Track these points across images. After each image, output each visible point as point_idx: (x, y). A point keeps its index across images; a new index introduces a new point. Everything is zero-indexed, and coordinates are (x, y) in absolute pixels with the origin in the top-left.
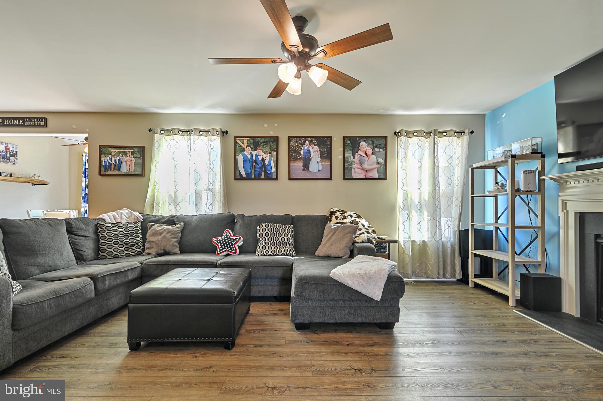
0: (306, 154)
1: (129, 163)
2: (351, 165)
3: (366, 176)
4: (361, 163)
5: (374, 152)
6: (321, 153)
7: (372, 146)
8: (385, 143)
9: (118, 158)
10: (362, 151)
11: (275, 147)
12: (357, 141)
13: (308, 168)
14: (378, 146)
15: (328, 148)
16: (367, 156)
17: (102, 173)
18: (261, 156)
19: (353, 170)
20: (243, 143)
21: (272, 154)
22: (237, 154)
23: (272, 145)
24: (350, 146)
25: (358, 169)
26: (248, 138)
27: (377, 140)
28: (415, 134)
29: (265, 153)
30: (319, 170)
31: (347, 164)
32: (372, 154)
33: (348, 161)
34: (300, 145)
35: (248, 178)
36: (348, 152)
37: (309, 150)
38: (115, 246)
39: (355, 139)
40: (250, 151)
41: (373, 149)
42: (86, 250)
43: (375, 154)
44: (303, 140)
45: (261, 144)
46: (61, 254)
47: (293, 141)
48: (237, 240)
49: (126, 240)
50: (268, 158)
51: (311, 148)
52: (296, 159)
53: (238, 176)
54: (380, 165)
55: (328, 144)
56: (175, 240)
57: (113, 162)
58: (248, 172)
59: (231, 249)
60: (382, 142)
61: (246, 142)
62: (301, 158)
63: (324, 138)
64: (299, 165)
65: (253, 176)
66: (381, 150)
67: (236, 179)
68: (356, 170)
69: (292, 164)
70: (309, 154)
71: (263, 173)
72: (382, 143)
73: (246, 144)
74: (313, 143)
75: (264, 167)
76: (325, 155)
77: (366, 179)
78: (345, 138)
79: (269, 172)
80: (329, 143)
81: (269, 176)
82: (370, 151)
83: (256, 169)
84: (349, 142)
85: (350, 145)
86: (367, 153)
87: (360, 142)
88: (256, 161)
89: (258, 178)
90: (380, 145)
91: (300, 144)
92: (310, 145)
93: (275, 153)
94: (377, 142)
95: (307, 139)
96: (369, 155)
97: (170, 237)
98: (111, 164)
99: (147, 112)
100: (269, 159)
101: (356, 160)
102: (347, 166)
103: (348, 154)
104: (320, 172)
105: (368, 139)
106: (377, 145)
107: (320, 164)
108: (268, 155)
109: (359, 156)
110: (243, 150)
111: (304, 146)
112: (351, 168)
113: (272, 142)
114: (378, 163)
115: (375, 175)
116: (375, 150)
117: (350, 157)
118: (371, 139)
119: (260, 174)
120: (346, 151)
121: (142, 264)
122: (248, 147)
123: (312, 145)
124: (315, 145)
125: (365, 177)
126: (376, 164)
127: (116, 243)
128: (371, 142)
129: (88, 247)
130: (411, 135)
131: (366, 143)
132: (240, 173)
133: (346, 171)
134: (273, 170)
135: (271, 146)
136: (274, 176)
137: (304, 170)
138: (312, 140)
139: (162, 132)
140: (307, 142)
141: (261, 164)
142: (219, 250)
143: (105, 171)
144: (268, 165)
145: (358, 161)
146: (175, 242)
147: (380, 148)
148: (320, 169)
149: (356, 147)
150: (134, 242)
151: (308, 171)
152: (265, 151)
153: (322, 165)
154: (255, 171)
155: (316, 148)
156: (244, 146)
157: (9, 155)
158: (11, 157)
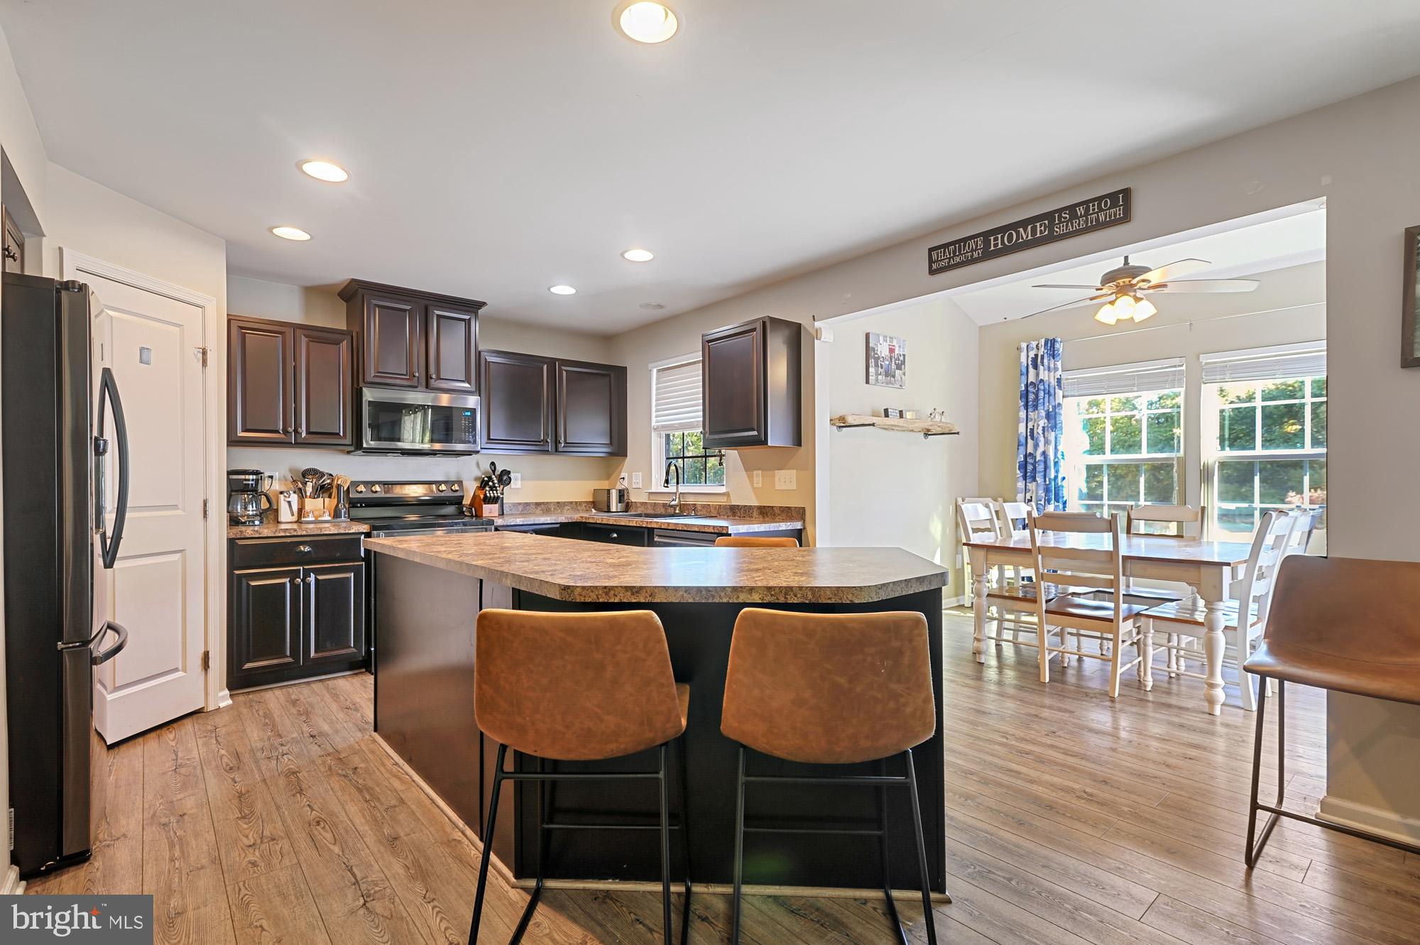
157: (894, 366)
158: (897, 371)
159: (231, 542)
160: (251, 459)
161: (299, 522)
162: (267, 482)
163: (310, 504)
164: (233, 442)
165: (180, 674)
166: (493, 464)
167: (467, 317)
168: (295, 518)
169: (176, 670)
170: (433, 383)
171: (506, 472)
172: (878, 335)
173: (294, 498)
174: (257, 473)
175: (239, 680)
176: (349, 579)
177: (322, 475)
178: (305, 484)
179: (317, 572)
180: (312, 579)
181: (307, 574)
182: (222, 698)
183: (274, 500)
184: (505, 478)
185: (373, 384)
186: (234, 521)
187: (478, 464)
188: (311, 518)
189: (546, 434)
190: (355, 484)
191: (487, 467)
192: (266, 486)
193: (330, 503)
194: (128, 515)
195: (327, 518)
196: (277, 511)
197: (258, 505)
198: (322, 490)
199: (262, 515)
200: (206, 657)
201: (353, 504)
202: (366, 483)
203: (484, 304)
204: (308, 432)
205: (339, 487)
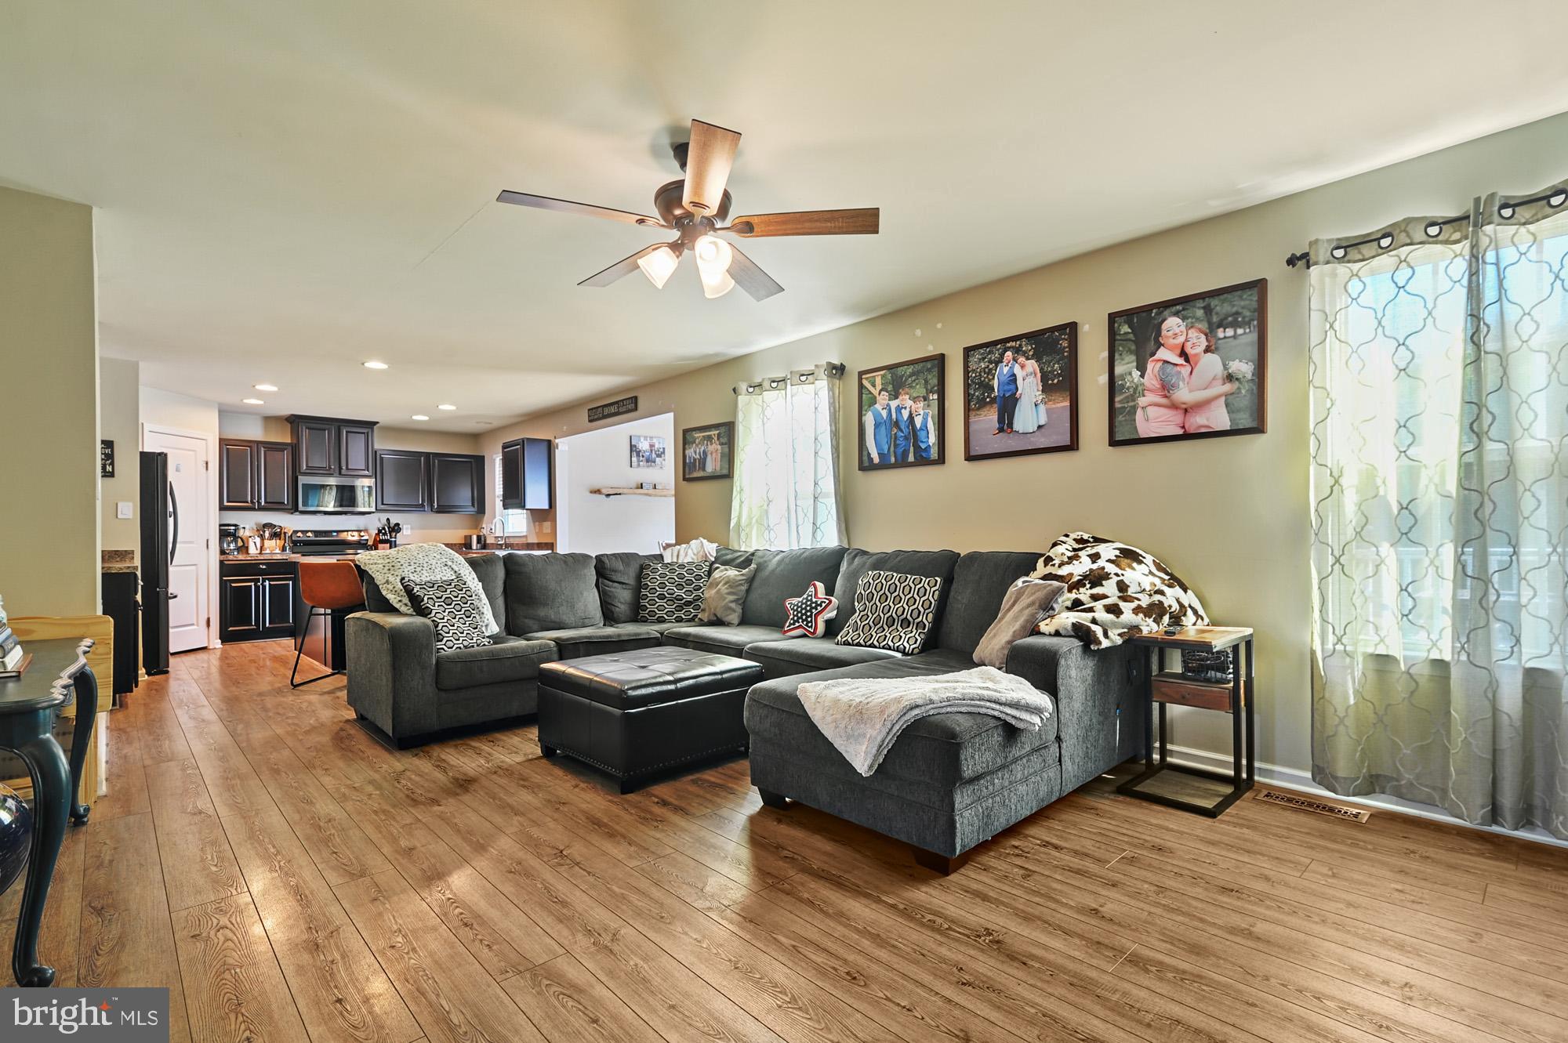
0: (1006, 388)
1: (714, 455)
2: (1132, 398)
3: (1183, 427)
4: (1166, 388)
5: (1213, 341)
6: (1045, 378)
7: (1204, 326)
8: (1255, 305)
9: (703, 449)
10: (1171, 349)
11: (935, 381)
12: (1154, 318)
13: (1011, 425)
14: (1230, 319)
15: (1063, 358)
16: (1187, 360)
17: (687, 476)
18: (908, 409)
19: (1139, 412)
20: (874, 386)
21: (929, 400)
22: (864, 412)
23: (929, 377)
24: (1130, 340)
25: (1156, 408)
26: (882, 372)
27: (1223, 301)
28: (1385, 242)
29: (915, 399)
30: (1040, 427)
31: (1121, 397)
32: (1207, 350)
33: (1123, 386)
34: (991, 366)
35: (884, 465)
36: (1123, 359)
37: (1014, 375)
38: (660, 602)
39: (1144, 314)
40: (886, 402)
41: (1210, 334)
42: (619, 605)
43: (1217, 349)
44: (998, 350)
45: (906, 380)
46: (573, 607)
47: (976, 357)
48: (824, 605)
49: (678, 593)
50: (922, 412)
51: (1017, 370)
52: (982, 404)
53: (866, 464)
54: (1237, 384)
55: (1065, 348)
56: (732, 598)
57: (698, 456)
58: (883, 450)
59: (807, 625)
60: (1242, 303)
61: (878, 381)
62: (993, 401)
63: (1053, 332)
64: (989, 418)
65: (893, 460)
66: (1240, 331)
67: (862, 468)
68: (1151, 411)
69: (972, 419)
70: (1012, 387)
71: (912, 449)
72: (1243, 308)
73: (879, 387)
74: (1024, 354)
75: (915, 434)
76: (1056, 381)
77: (1187, 436)
78: (1112, 317)
79: (923, 446)
80: (1065, 344)
81: (924, 455)
82: (1197, 342)
83: (898, 442)
84: (1125, 329)
85: (1131, 336)
86: (1188, 350)
87: (1164, 320)
88: (897, 424)
89: (902, 463)
90: (1237, 313)
91: (990, 362)
92: (1015, 360)
93: (935, 396)
94: (1221, 308)
95: (1008, 345)
96: (1196, 355)
97: (726, 591)
98: (695, 460)
99: (731, 357)
100: (924, 415)
101: (1151, 379)
102: (1120, 402)
103: (1126, 366)
104: (1043, 430)
105: (1191, 304)
106: (1226, 318)
107: (1042, 408)
108: (922, 404)
109: (1160, 364)
110: (873, 401)
111: (1000, 365)
112: (1134, 409)
113: (929, 370)
114: (1230, 378)
115: (1220, 419)
116: (1215, 336)
117: (1130, 374)
118: (1200, 303)
119: (905, 453)
120: (1117, 356)
121: (662, 634)
122: (883, 393)
123: (1022, 359)
124: (1028, 359)
125: (1181, 432)
126: (1221, 381)
127: (662, 597)
128: (1200, 313)
129: (622, 600)
130: (1368, 250)
131: (1183, 319)
132: (869, 454)
133: (1120, 418)
134: (933, 439)
135: (926, 382)
136: (934, 454)
137: (1001, 430)
138: (1020, 345)
139: (751, 390)
140: (1009, 354)
141: (908, 427)
142: (787, 624)
143: (689, 474)
144: (921, 429)
145: (1156, 384)
146: (732, 602)
147: (1235, 325)
148: (1042, 423)
149: (1149, 339)
150: (690, 598)
151: (1012, 431)
152: (915, 395)
153: (1048, 411)
154: (896, 446)
155: (1032, 365)
156: (875, 392)
157: (654, 456)
158: (657, 459)
159: (221, 562)
160: (232, 518)
161: (261, 553)
162: (242, 531)
163: (267, 543)
164: (222, 508)
165: (195, 627)
166: (388, 519)
167: (365, 431)
168: (258, 552)
169: (193, 624)
170: (344, 472)
171: (397, 525)
172: (639, 437)
173: (258, 540)
174: (235, 525)
175: (226, 637)
176: (288, 584)
177: (275, 526)
178: (264, 532)
179: (269, 580)
180: (267, 583)
181: (264, 580)
182: (217, 643)
183: (245, 541)
184: (396, 529)
185: (305, 474)
186: (223, 552)
187: (379, 520)
188: (268, 551)
189: (423, 500)
190: (296, 532)
191: (384, 521)
192: (241, 533)
193: (280, 543)
194: (178, 545)
195: (278, 551)
196: (247, 547)
197: (236, 543)
198: (275, 535)
199: (239, 549)
200: (208, 621)
201: (295, 543)
202: (302, 532)
203: (378, 423)
204: (266, 502)
205: (285, 533)
